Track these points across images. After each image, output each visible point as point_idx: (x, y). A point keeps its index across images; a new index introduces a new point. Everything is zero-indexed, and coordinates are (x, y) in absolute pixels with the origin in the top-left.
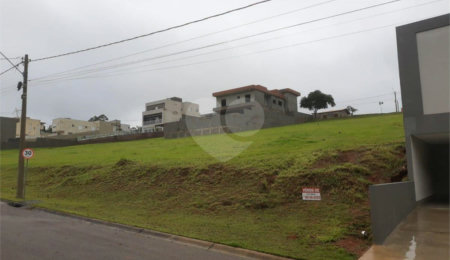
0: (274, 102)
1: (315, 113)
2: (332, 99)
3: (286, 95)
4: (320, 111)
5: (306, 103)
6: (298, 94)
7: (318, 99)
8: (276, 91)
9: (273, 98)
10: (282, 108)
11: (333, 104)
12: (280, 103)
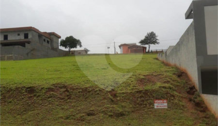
0: (44, 40)
1: (69, 51)
2: (80, 43)
3: (52, 36)
4: (72, 49)
5: (64, 44)
6: (59, 37)
7: (72, 42)
8: (46, 33)
9: (44, 38)
10: (49, 45)
11: (81, 46)
12: (48, 42)
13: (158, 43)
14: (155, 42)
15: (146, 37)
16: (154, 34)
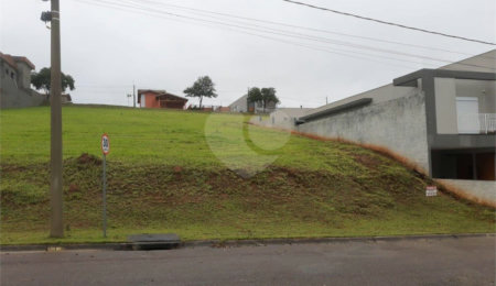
0: (7, 72)
6: (31, 67)
9: (6, 66)
10: (14, 82)
11: (73, 88)
12: (12, 75)
13: (215, 96)
14: (210, 94)
15: (196, 84)
16: (210, 81)
